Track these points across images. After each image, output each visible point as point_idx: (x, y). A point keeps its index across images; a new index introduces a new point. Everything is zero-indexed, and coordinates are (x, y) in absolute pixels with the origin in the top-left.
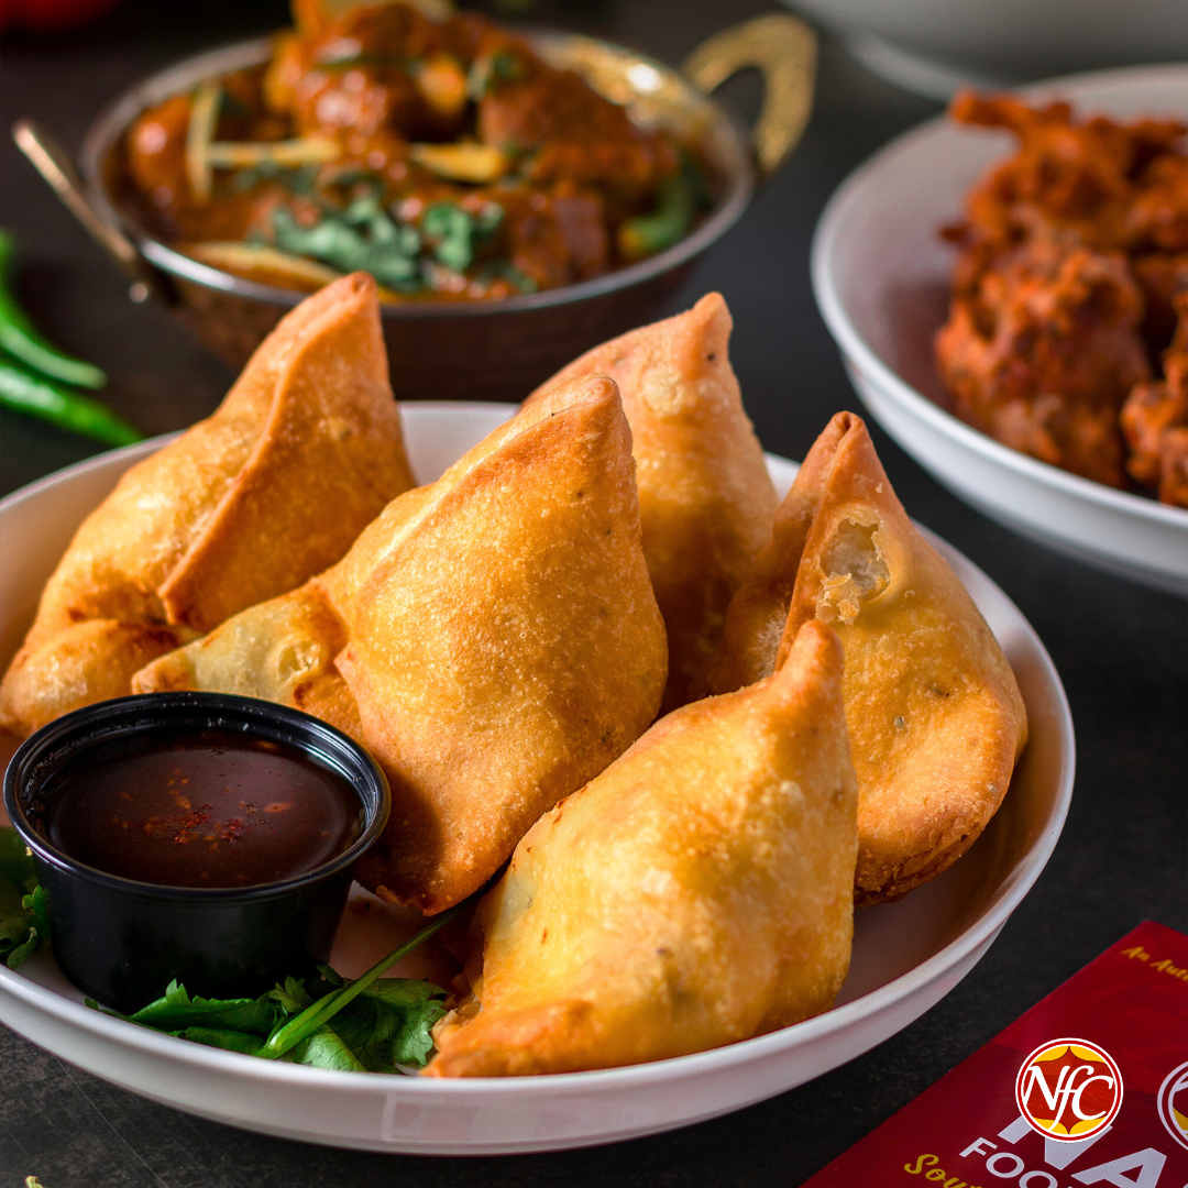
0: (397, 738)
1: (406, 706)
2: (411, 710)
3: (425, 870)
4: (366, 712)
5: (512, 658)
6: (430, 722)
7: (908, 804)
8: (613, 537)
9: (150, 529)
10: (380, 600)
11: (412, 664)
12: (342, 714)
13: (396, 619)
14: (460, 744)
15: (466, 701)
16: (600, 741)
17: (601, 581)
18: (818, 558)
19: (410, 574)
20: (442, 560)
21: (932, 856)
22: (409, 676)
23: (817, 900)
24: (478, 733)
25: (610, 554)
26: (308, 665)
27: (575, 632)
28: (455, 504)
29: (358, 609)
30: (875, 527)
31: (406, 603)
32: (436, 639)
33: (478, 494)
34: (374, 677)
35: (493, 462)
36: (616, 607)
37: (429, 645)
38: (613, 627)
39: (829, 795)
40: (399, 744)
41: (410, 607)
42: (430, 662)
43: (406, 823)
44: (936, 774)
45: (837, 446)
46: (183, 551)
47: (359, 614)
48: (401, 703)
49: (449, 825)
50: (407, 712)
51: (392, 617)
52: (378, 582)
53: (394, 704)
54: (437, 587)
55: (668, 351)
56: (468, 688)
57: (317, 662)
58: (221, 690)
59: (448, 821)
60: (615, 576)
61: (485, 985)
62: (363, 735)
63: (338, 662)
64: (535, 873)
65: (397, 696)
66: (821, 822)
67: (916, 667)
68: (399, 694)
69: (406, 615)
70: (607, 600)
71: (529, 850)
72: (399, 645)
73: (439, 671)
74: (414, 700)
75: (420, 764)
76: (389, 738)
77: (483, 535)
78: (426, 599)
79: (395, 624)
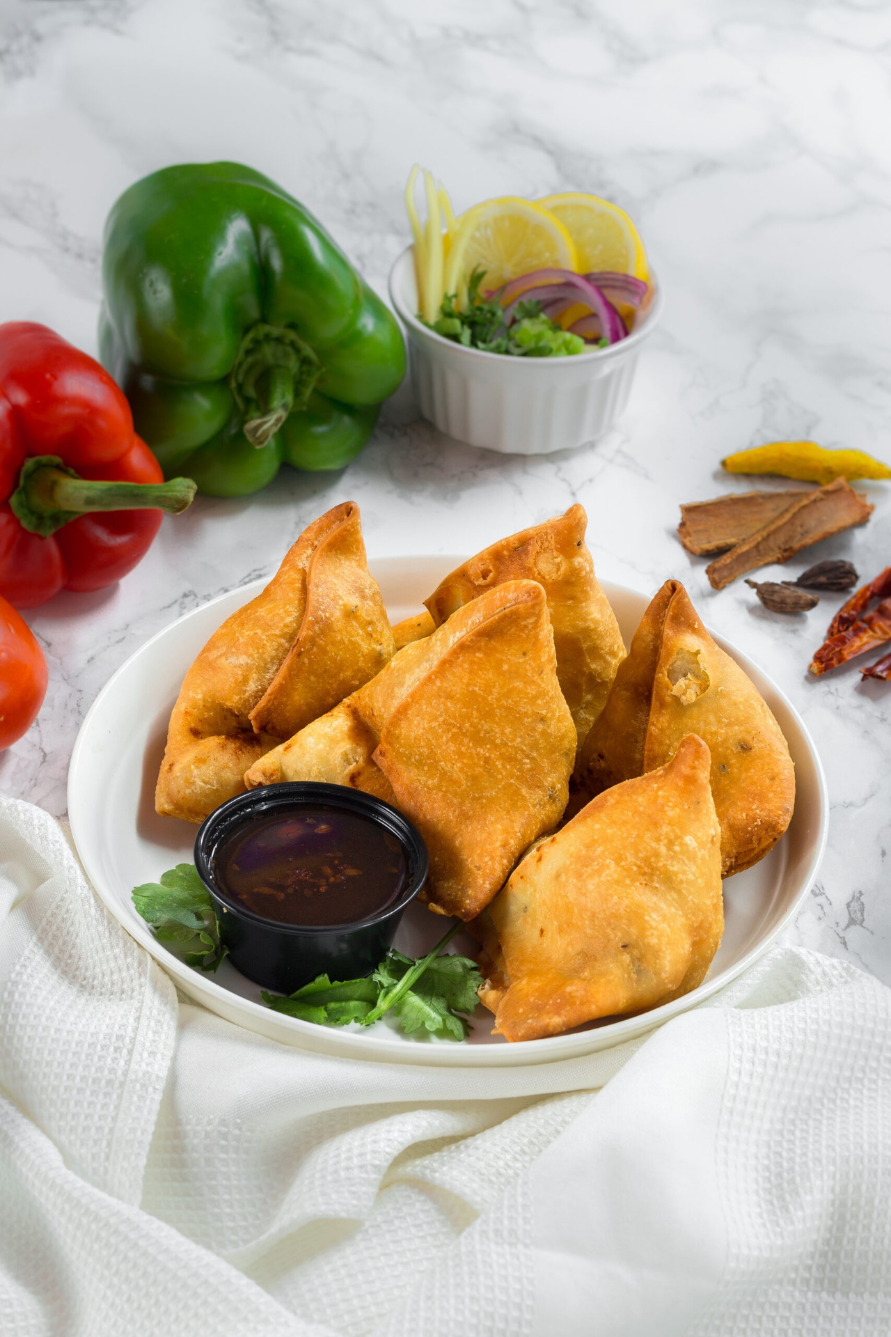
0: (422, 805)
1: (425, 785)
2: (429, 788)
3: (460, 893)
4: (397, 788)
5: (493, 756)
6: (443, 796)
7: (734, 818)
8: (544, 675)
9: (240, 678)
10: (403, 724)
11: (428, 761)
12: (382, 790)
13: (416, 736)
14: (464, 808)
15: (466, 783)
16: (548, 797)
17: (539, 702)
18: (666, 672)
19: (422, 709)
20: (443, 699)
21: (756, 852)
22: (426, 768)
23: (708, 902)
24: (475, 801)
25: (543, 685)
26: (357, 762)
27: (528, 735)
28: (447, 665)
29: (387, 729)
30: (698, 652)
31: (422, 726)
32: (444, 748)
33: (461, 658)
34: (401, 767)
35: (469, 639)
36: (549, 715)
37: (439, 751)
38: (549, 727)
39: (710, 839)
40: (423, 809)
41: (424, 729)
42: (441, 761)
43: (436, 859)
44: (751, 800)
45: (669, 602)
46: (264, 690)
47: (389, 732)
48: (421, 784)
49: (467, 860)
50: (425, 788)
51: (413, 735)
52: (401, 714)
53: (416, 784)
54: (441, 716)
55: (553, 542)
56: (467, 776)
57: (361, 759)
58: (302, 779)
59: (465, 857)
60: (547, 697)
61: (508, 964)
62: (397, 803)
63: (374, 757)
64: (528, 892)
65: (418, 780)
66: (707, 857)
67: (730, 734)
68: (419, 778)
69: (422, 734)
70: (544, 712)
71: (522, 877)
72: (419, 751)
73: (448, 767)
74: (430, 782)
75: (439, 821)
76: (416, 805)
77: (468, 685)
78: (434, 724)
79: (415, 738)
